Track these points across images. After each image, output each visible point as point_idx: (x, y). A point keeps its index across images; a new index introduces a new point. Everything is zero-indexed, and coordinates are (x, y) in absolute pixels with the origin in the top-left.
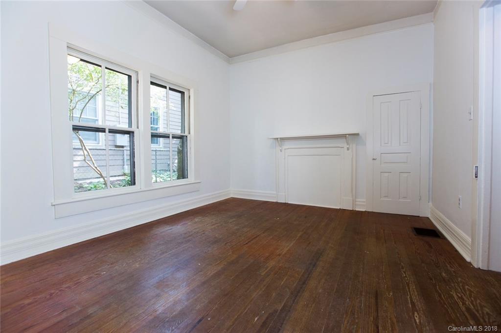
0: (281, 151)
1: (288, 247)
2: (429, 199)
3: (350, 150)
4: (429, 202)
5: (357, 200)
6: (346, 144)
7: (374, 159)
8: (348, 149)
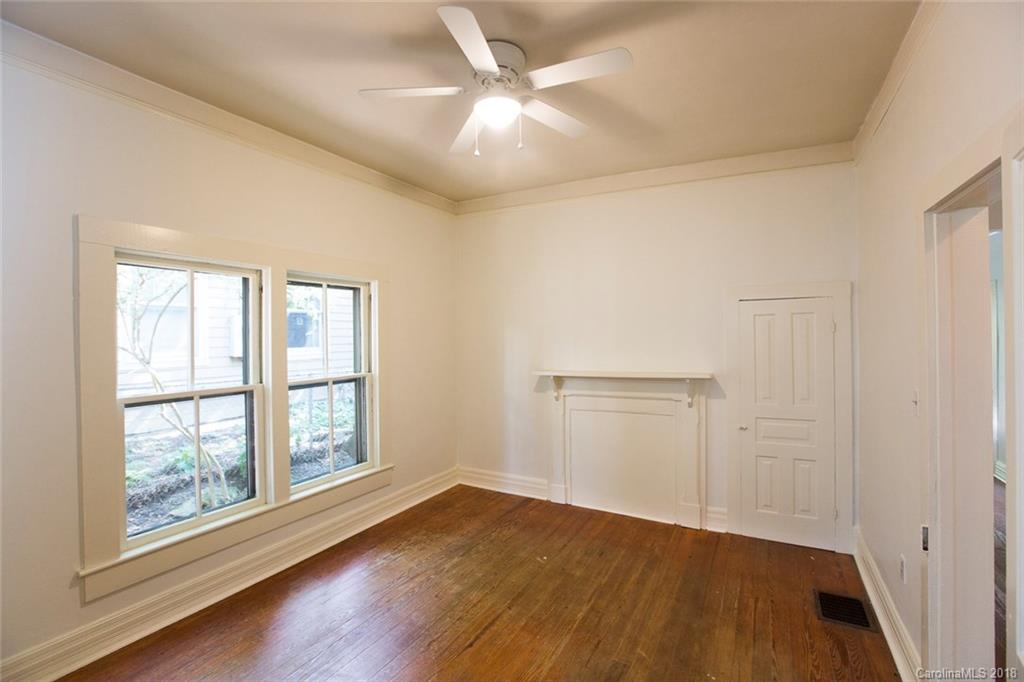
0: (557, 399)
1: (554, 657)
2: (854, 518)
3: (694, 408)
4: (854, 524)
5: (709, 508)
6: (686, 395)
7: (742, 429)
8: (690, 405)
